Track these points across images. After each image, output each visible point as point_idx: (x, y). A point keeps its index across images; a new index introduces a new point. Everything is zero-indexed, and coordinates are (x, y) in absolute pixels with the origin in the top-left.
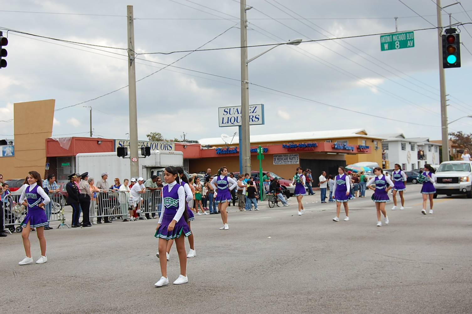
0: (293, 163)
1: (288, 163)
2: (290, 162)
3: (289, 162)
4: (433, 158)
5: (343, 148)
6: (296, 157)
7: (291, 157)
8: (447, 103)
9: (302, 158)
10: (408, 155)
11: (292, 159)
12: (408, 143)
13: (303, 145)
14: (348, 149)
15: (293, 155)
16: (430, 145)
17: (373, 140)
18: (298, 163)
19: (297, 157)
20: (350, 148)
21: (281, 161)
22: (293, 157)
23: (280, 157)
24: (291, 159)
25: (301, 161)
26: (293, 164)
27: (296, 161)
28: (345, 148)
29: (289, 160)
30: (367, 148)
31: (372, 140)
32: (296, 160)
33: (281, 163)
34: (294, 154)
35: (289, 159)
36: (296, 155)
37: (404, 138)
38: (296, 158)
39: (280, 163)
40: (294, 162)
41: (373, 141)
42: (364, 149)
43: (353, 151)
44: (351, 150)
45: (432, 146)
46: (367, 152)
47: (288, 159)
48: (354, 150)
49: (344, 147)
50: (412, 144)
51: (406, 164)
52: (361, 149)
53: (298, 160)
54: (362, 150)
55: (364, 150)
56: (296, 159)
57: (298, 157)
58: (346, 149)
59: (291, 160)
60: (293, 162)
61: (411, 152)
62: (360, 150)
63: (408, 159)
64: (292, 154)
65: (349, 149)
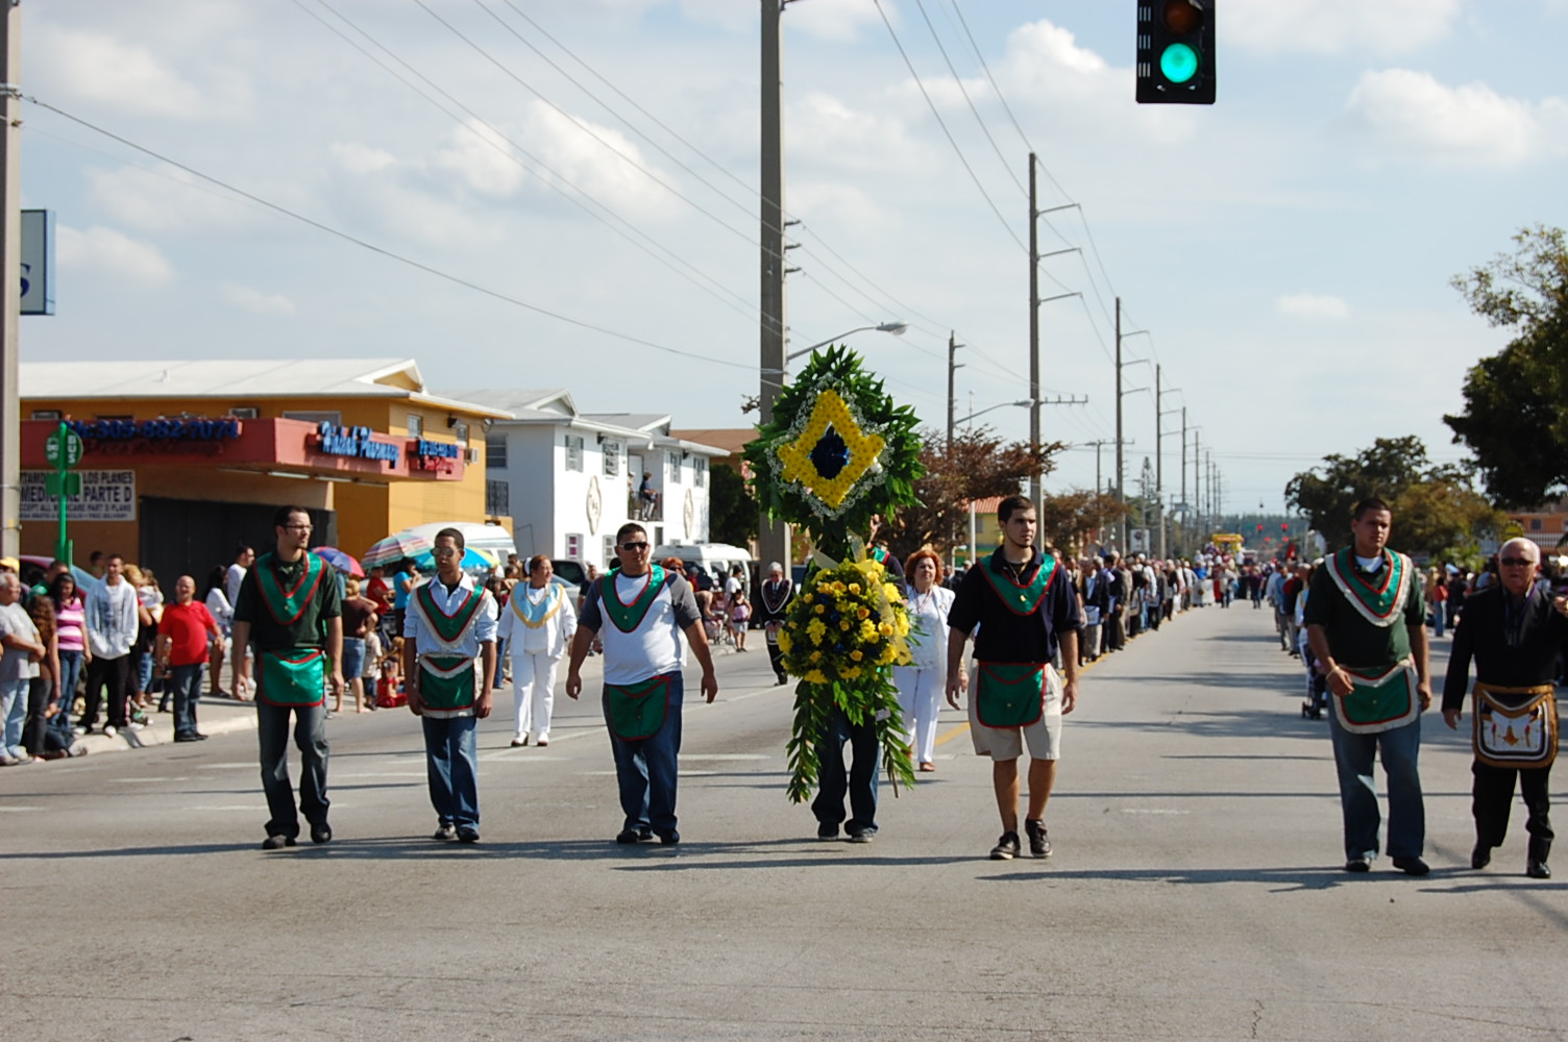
0: (105, 516)
1: (77, 513)
2: (87, 512)
3: (81, 508)
4: (687, 513)
5: (355, 451)
6: (122, 486)
7: (97, 486)
8: (789, 260)
9: (151, 493)
10: (589, 496)
11: (101, 494)
12: (596, 440)
13: (170, 428)
14: (373, 455)
15: (104, 476)
16: (675, 453)
17: (453, 417)
18: (132, 516)
19: (127, 489)
20: (382, 454)
21: (40, 504)
22: (105, 485)
23: (38, 485)
24: (93, 498)
25: (147, 505)
26: (102, 519)
27: (118, 504)
28: (364, 452)
29: (81, 502)
30: (448, 456)
31: (447, 416)
32: (122, 502)
33: (40, 512)
34: (110, 472)
35: (86, 494)
36: (120, 478)
37: (571, 412)
38: (121, 491)
39: (35, 516)
40: (112, 512)
41: (451, 423)
42: (438, 460)
43: (392, 465)
44: (385, 464)
45: (685, 455)
46: (449, 472)
47: (80, 496)
48: (397, 464)
49: (359, 446)
50: (610, 442)
51: (580, 536)
52: (427, 458)
53: (133, 503)
54: (429, 464)
55: (436, 465)
56: (121, 497)
57: (132, 487)
58: (368, 455)
59: (94, 503)
60: (102, 511)
61: (602, 478)
62: (423, 464)
63: (592, 511)
64: (100, 472)
65: (378, 456)
